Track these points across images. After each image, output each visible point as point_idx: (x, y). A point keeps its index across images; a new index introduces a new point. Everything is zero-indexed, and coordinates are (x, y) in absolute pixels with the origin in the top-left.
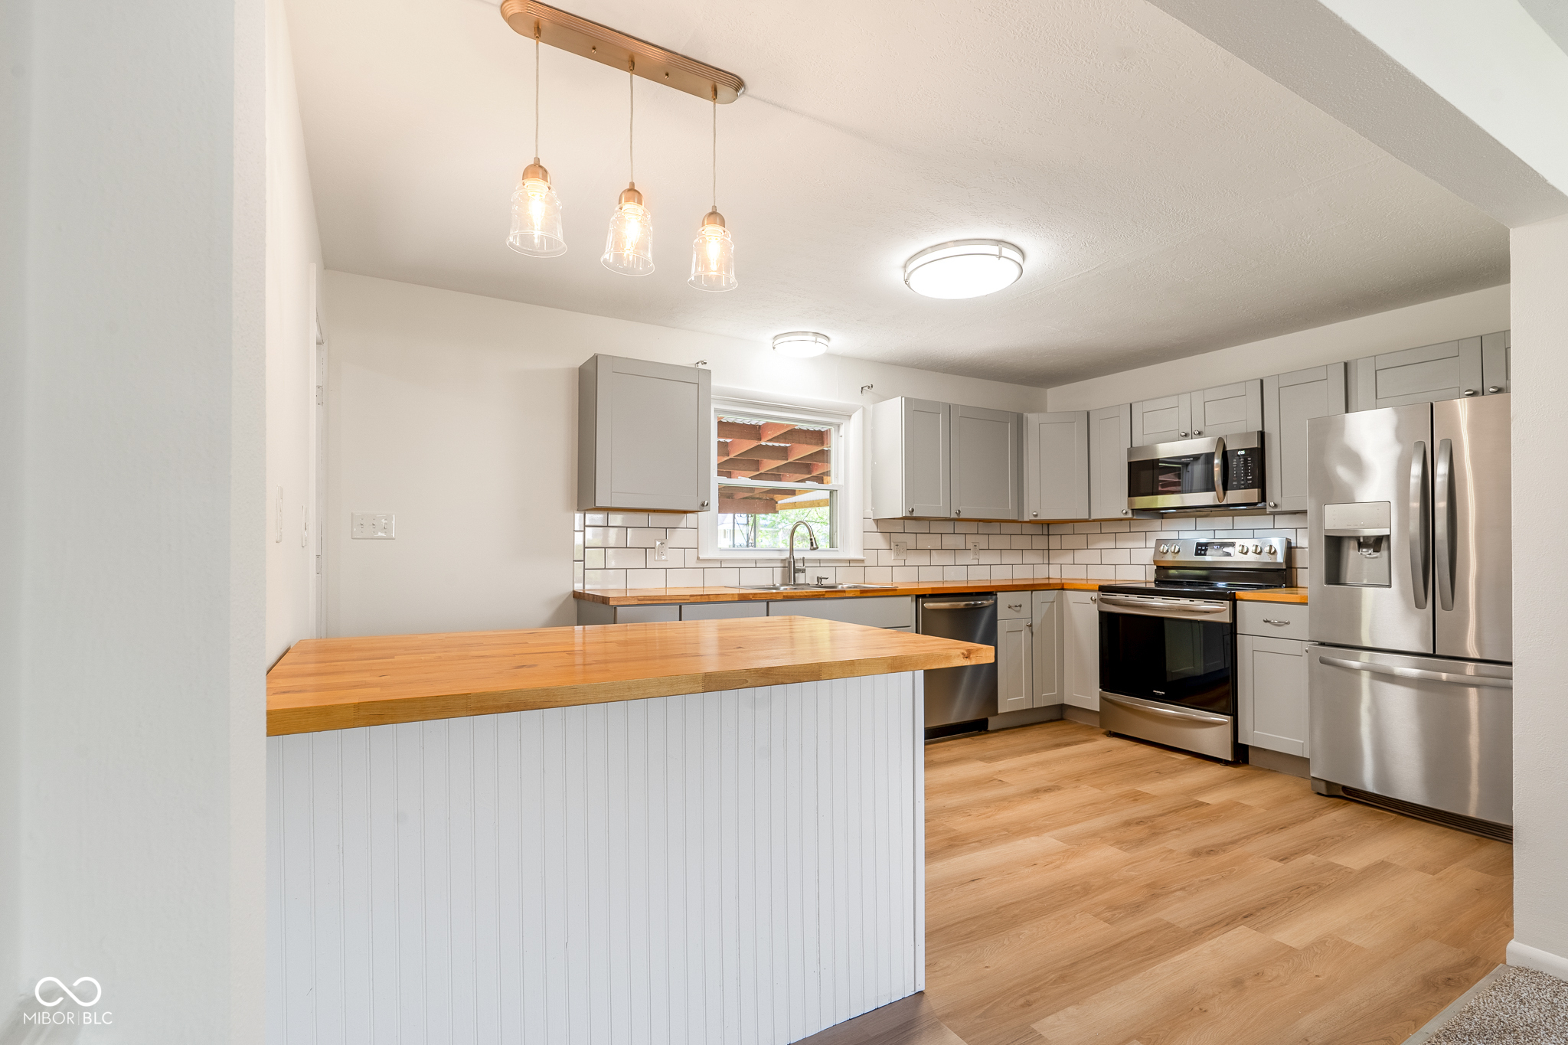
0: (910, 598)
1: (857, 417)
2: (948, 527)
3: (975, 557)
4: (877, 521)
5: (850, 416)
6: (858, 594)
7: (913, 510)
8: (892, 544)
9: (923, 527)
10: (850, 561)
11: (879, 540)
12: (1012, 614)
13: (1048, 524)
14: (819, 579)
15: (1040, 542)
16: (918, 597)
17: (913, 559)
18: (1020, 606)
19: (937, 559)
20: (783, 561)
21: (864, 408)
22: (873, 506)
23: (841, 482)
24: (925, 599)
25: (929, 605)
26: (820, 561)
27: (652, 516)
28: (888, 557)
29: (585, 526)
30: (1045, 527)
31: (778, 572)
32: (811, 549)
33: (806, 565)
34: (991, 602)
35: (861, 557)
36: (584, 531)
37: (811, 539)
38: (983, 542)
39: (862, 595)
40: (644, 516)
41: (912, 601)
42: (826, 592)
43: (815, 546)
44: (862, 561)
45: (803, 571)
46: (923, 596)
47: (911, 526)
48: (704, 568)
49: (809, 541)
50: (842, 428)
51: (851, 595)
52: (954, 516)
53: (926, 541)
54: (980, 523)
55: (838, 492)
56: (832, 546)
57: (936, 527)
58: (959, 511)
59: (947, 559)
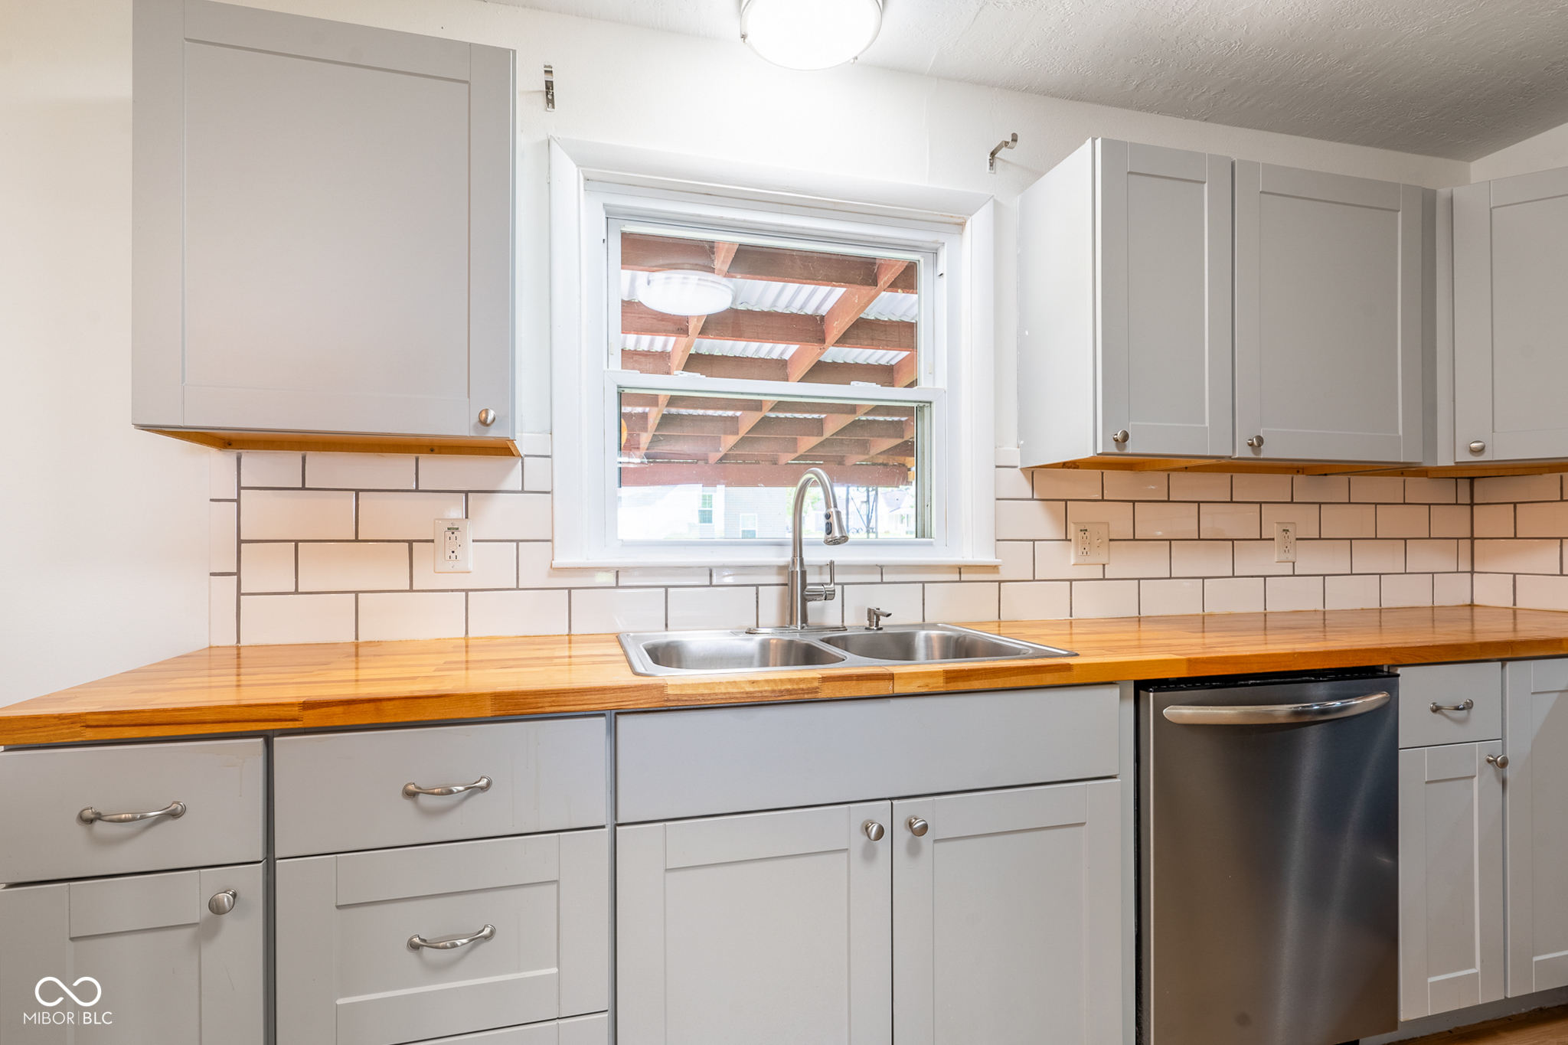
0: (1115, 692)
1: (978, 225)
2: (1215, 486)
3: (1284, 557)
4: (1032, 473)
5: (962, 225)
6: (939, 684)
7: (1126, 437)
8: (1072, 527)
9: (1152, 485)
10: (959, 569)
11: (1037, 519)
12: (1444, 728)
13: (1472, 479)
14: (874, 615)
15: (1453, 521)
16: (1142, 686)
17: (1126, 563)
18: (1469, 706)
19: (1189, 562)
20: (782, 569)
21: (997, 206)
22: (1020, 436)
23: (942, 383)
24: (1165, 695)
25: (1181, 713)
26: (881, 569)
27: (428, 463)
28: (1060, 560)
29: (240, 488)
30: (1464, 486)
31: (771, 599)
32: (828, 542)
33: (838, 579)
34: (1376, 699)
35: (989, 559)
36: (238, 501)
37: (828, 516)
38: (1304, 520)
39: (952, 687)
40: (406, 462)
41: (1122, 697)
42: (825, 679)
43: (837, 533)
44: (994, 568)
45: (829, 596)
46: (1160, 685)
47: (1118, 483)
48: (570, 589)
49: (823, 522)
50: (943, 255)
51: (912, 688)
52: (1243, 452)
53: (1155, 521)
54: (1299, 479)
55: (934, 406)
56: (921, 532)
57: (1185, 486)
58: (1260, 440)
59: (1216, 562)
